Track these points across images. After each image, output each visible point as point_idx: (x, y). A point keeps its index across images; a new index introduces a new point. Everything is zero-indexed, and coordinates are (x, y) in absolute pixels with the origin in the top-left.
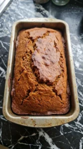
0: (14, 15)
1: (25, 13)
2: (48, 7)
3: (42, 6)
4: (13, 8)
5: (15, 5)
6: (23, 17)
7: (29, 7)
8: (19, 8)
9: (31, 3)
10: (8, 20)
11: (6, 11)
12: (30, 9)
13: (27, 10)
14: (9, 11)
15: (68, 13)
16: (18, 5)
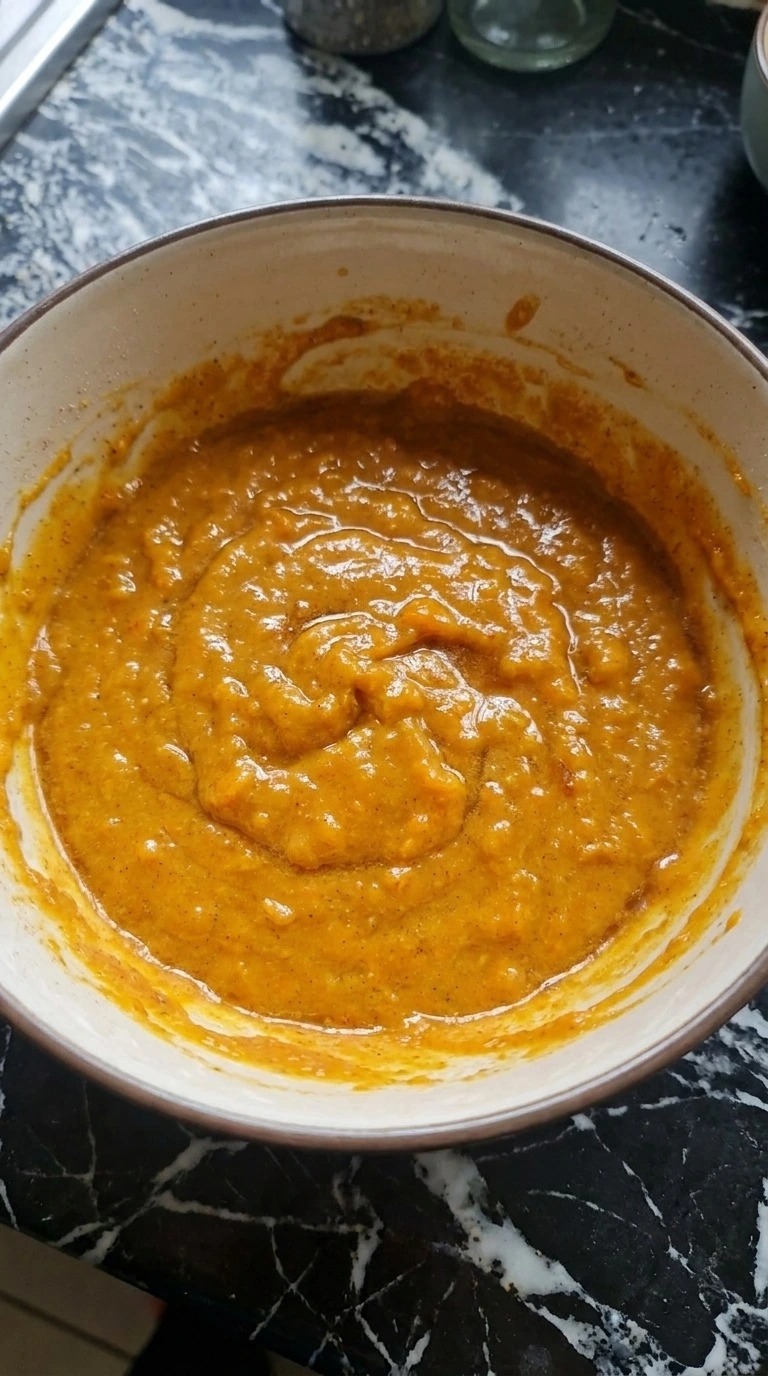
0: (121, 144)
1: (212, 126)
2: (417, 84)
3: (363, 78)
4: (102, 86)
5: (127, 59)
6: (197, 162)
7: (250, 81)
8: (157, 91)
9: (267, 46)
10: (66, 185)
11: (46, 112)
12: (257, 96)
13: (236, 105)
14: (71, 116)
15: (595, 135)
16: (154, 62)
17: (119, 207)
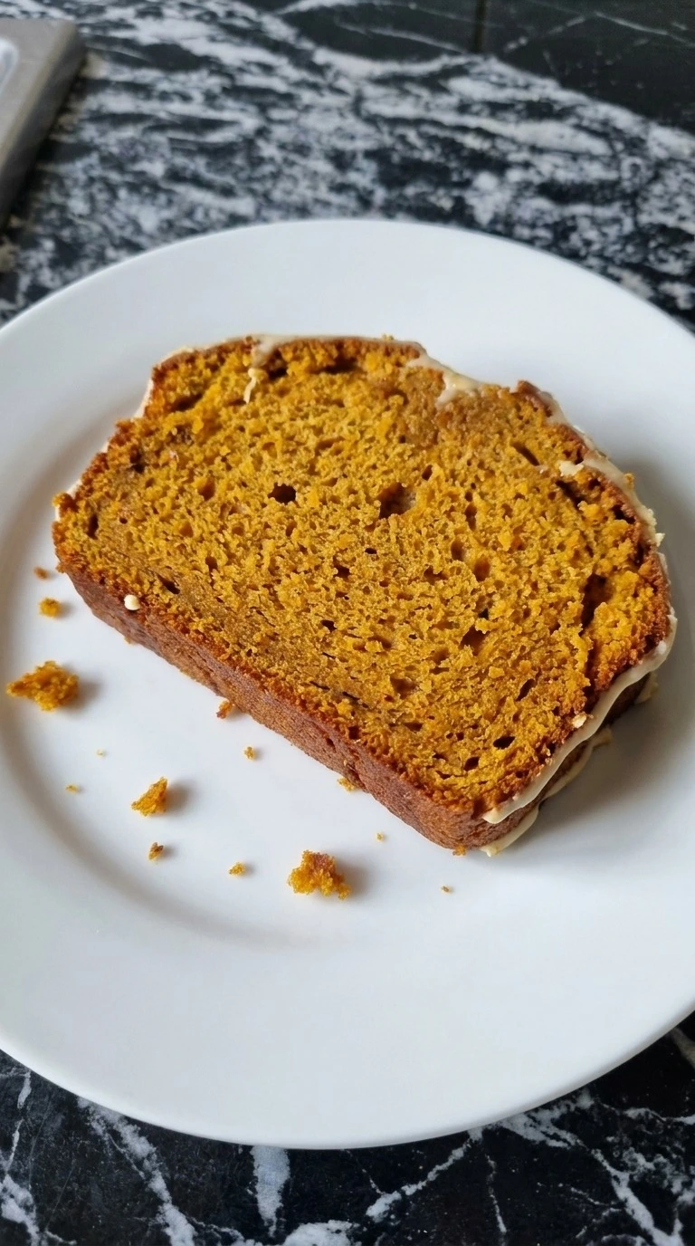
17: (181, 189)
